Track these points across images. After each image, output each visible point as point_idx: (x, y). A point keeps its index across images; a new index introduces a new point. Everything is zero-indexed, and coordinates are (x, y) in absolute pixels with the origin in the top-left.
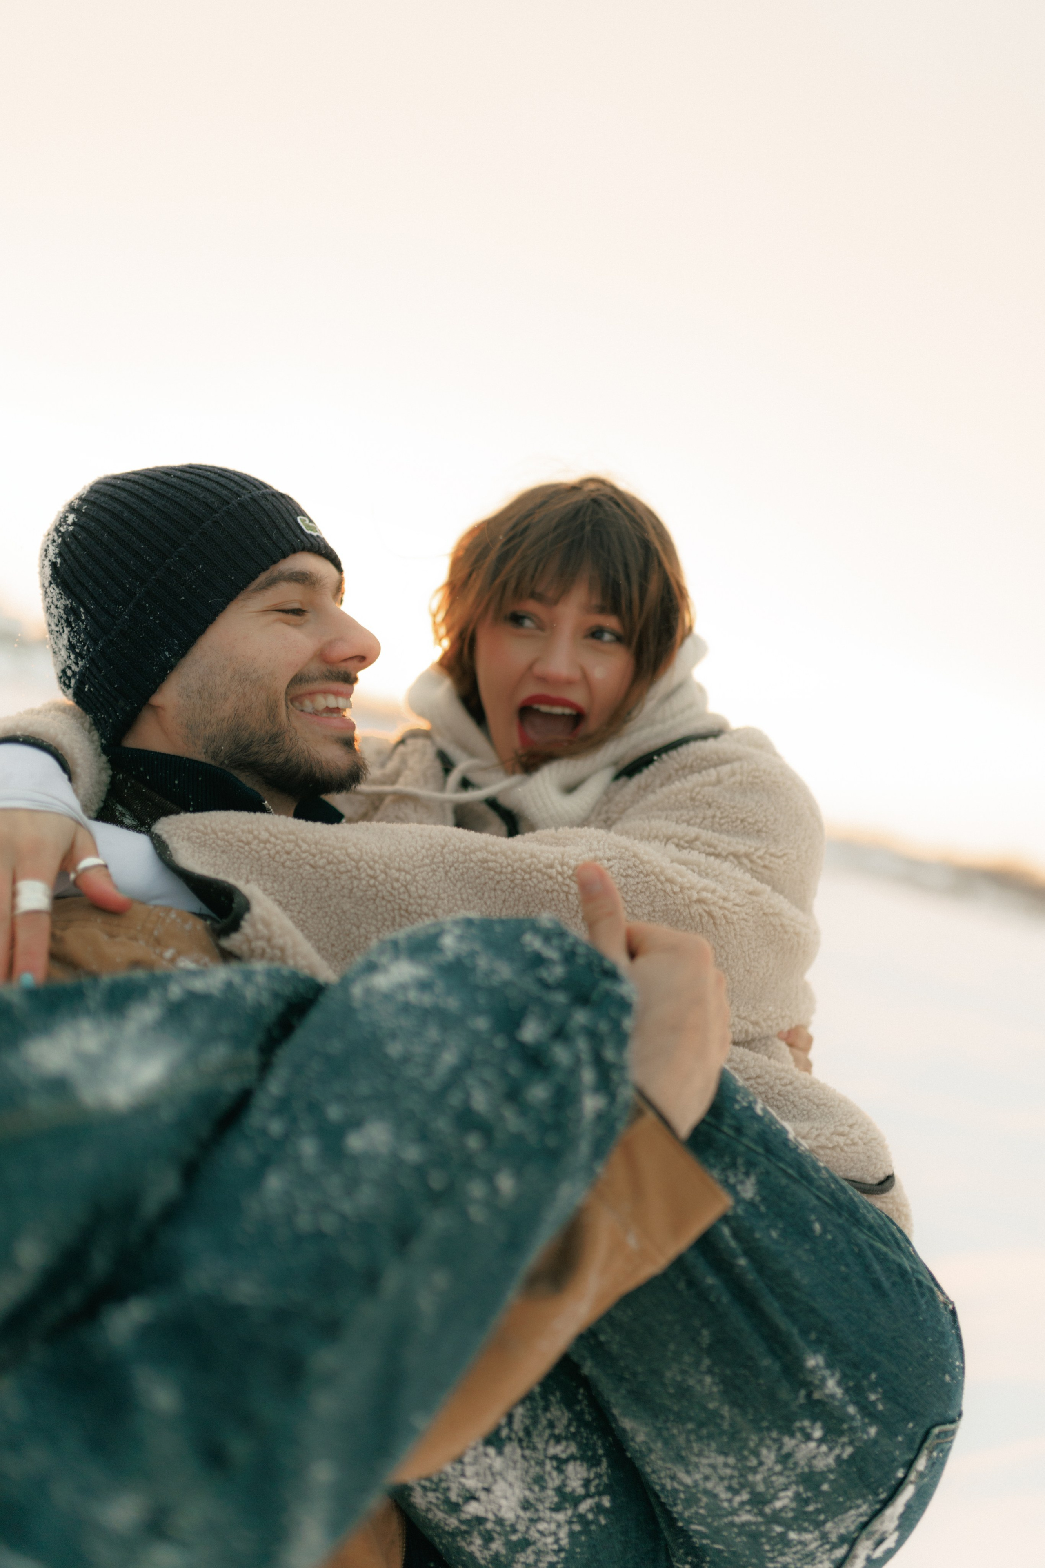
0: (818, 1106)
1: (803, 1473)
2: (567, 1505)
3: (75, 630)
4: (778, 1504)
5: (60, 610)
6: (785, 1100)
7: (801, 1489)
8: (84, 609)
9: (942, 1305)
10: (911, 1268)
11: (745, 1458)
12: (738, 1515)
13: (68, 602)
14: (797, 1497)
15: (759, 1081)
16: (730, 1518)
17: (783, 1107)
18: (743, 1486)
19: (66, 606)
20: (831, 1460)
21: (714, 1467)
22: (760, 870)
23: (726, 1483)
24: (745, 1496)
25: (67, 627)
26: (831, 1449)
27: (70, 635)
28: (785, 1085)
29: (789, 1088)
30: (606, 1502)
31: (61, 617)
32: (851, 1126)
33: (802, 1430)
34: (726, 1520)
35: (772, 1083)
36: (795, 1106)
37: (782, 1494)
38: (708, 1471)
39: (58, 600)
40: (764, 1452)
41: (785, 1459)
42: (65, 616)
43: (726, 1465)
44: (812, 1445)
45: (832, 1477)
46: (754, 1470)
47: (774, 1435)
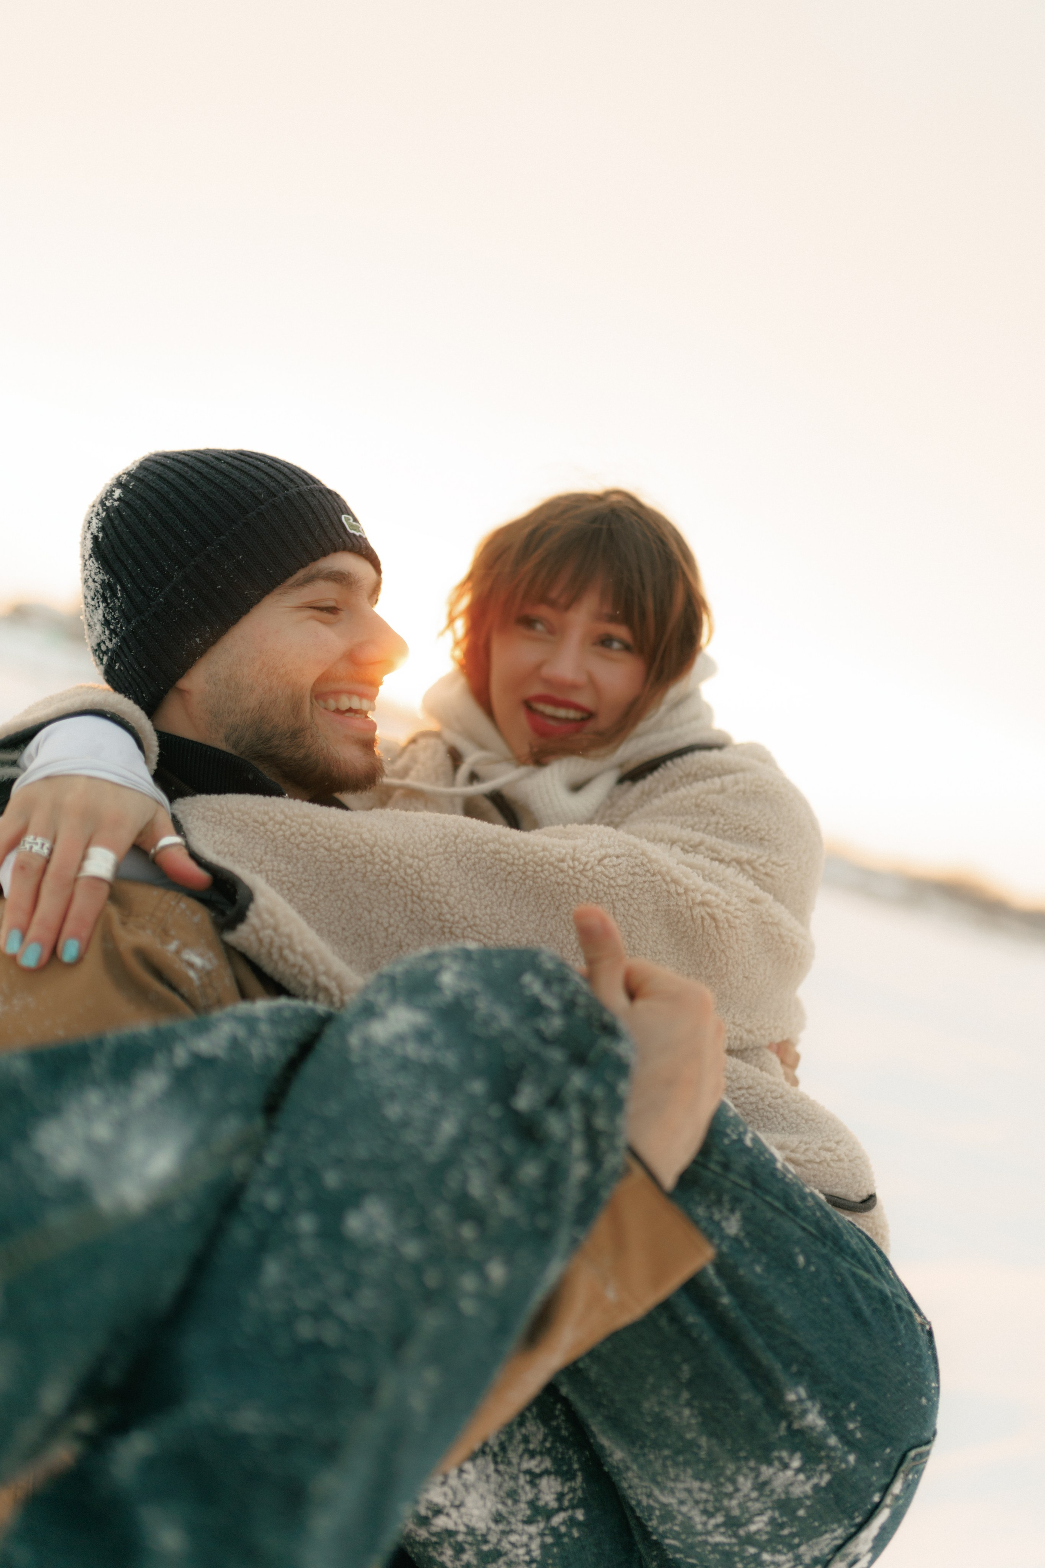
0: (807, 1121)
1: (779, 1500)
2: (539, 1518)
3: (110, 606)
4: (753, 1528)
5: (97, 584)
6: (776, 1112)
7: (777, 1514)
8: (121, 586)
9: (919, 1328)
10: (892, 1292)
11: (722, 1485)
12: (711, 1536)
13: (106, 578)
14: (772, 1521)
15: (751, 1091)
16: (703, 1538)
17: (773, 1118)
18: (718, 1510)
19: (103, 581)
20: (808, 1488)
21: (689, 1491)
22: (762, 877)
23: (701, 1506)
24: (720, 1519)
25: (103, 602)
26: (808, 1478)
27: (106, 610)
28: (776, 1098)
29: (780, 1101)
30: (580, 1515)
31: (98, 592)
32: (838, 1143)
33: (780, 1459)
34: (699, 1539)
35: (763, 1095)
36: (785, 1119)
37: (757, 1519)
38: (683, 1495)
39: (96, 574)
40: (741, 1479)
42: (101, 591)
43: (702, 1490)
44: (790, 1473)
45: (808, 1503)
46: (730, 1496)
47: (752, 1464)
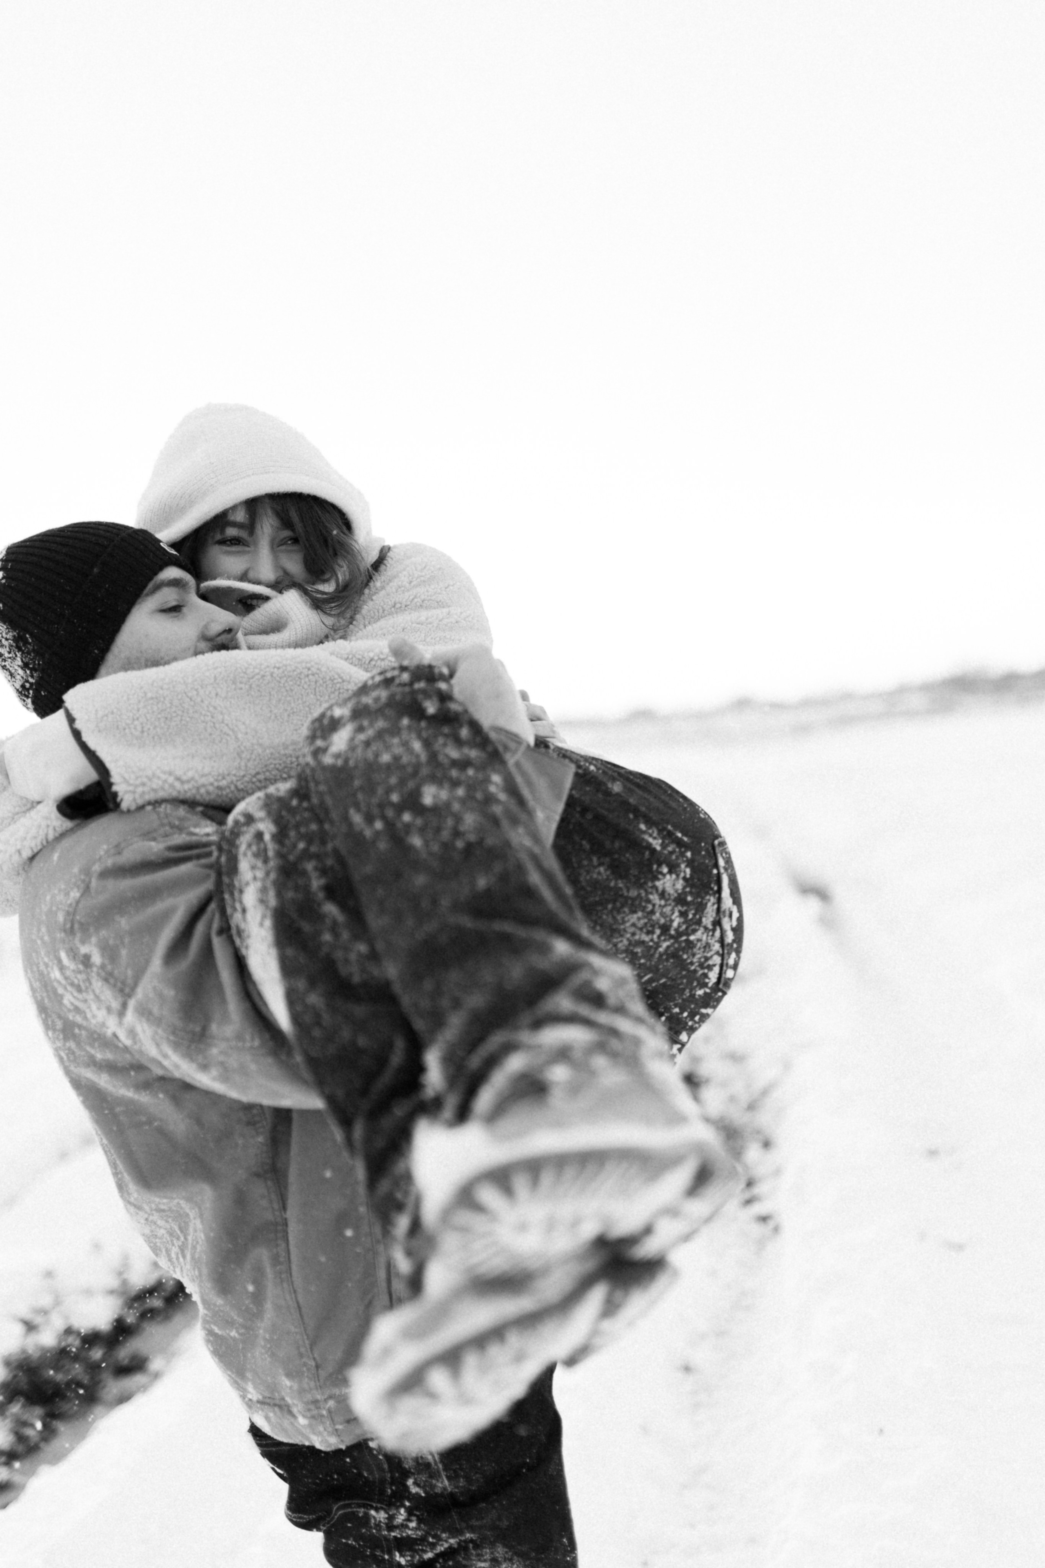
1: (675, 898)
3: (25, 651)
4: (675, 924)
7: (680, 908)
11: (645, 907)
12: (661, 946)
14: (681, 914)
16: (658, 952)
18: (653, 926)
20: (682, 882)
21: (634, 925)
23: (645, 930)
24: (658, 932)
25: (18, 652)
26: (678, 875)
27: (22, 656)
34: (657, 955)
37: (673, 917)
38: (632, 930)
40: (651, 897)
41: (663, 895)
43: (639, 919)
44: (668, 878)
46: (653, 912)
47: (650, 884)
